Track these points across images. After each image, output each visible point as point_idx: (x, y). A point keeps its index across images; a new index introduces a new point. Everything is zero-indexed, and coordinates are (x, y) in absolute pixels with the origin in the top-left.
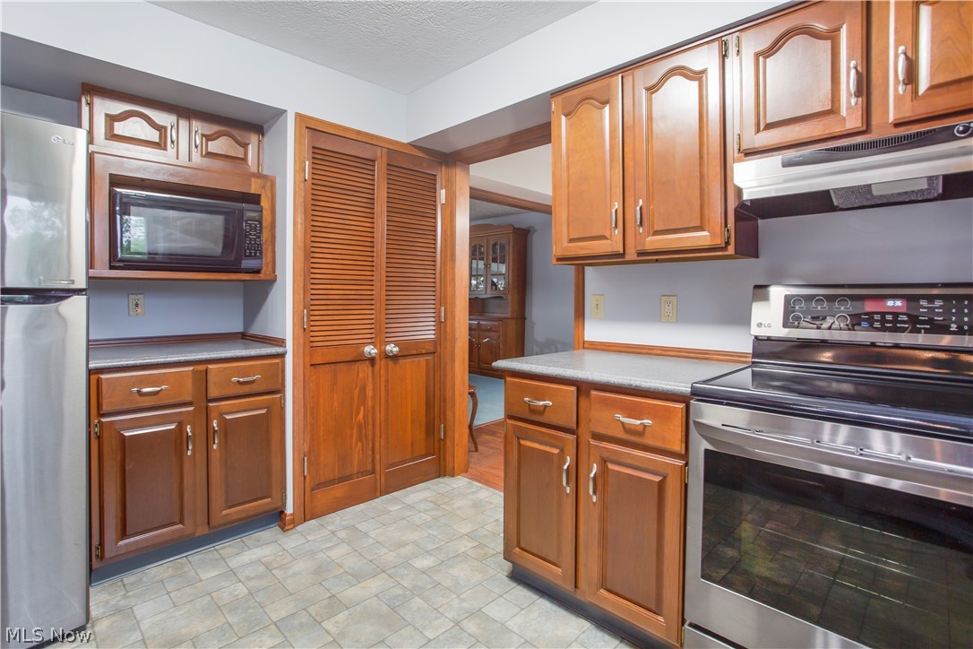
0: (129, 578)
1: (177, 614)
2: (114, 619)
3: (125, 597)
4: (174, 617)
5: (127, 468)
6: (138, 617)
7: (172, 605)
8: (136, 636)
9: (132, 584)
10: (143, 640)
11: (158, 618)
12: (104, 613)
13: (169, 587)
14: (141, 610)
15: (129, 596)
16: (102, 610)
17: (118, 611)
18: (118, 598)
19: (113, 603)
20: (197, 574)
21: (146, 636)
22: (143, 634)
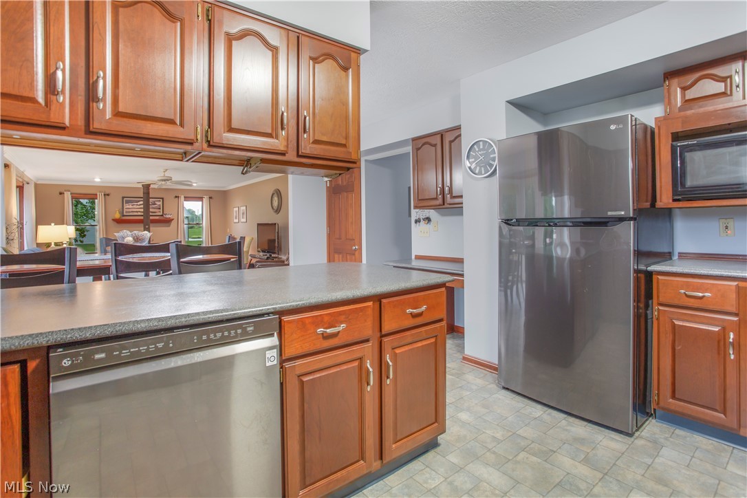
0: (680, 432)
1: (683, 471)
2: (649, 444)
3: (666, 439)
4: (680, 471)
5: (677, 348)
6: (660, 453)
7: (686, 465)
8: (649, 461)
9: (678, 436)
10: (650, 466)
11: (670, 463)
12: (647, 437)
13: (698, 454)
14: (664, 451)
15: (668, 440)
16: (647, 435)
17: (655, 442)
18: (662, 437)
19: (657, 436)
20: (727, 463)
21: (653, 465)
22: (652, 463)
